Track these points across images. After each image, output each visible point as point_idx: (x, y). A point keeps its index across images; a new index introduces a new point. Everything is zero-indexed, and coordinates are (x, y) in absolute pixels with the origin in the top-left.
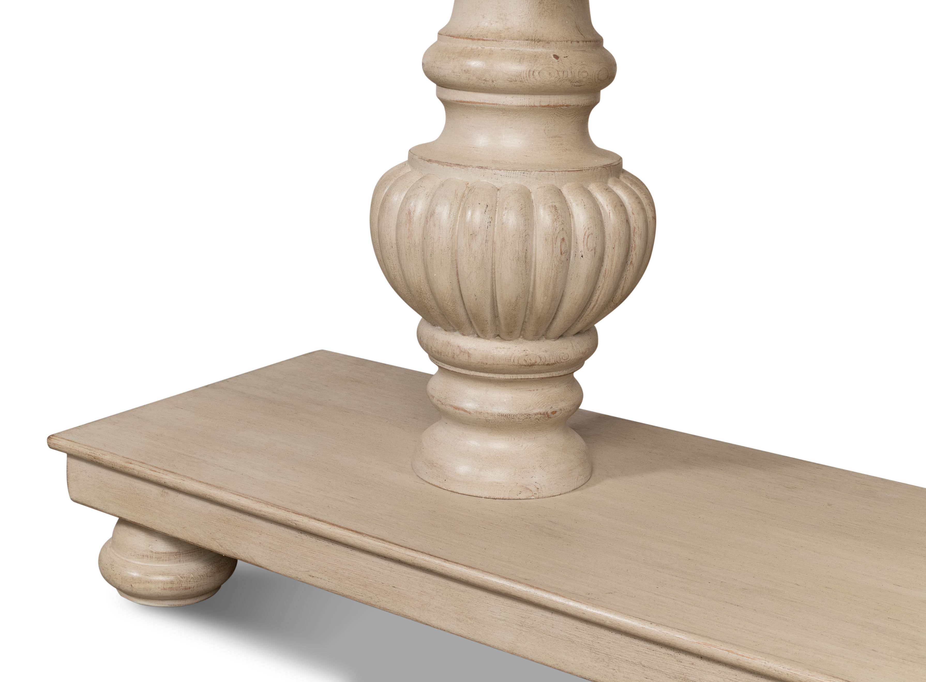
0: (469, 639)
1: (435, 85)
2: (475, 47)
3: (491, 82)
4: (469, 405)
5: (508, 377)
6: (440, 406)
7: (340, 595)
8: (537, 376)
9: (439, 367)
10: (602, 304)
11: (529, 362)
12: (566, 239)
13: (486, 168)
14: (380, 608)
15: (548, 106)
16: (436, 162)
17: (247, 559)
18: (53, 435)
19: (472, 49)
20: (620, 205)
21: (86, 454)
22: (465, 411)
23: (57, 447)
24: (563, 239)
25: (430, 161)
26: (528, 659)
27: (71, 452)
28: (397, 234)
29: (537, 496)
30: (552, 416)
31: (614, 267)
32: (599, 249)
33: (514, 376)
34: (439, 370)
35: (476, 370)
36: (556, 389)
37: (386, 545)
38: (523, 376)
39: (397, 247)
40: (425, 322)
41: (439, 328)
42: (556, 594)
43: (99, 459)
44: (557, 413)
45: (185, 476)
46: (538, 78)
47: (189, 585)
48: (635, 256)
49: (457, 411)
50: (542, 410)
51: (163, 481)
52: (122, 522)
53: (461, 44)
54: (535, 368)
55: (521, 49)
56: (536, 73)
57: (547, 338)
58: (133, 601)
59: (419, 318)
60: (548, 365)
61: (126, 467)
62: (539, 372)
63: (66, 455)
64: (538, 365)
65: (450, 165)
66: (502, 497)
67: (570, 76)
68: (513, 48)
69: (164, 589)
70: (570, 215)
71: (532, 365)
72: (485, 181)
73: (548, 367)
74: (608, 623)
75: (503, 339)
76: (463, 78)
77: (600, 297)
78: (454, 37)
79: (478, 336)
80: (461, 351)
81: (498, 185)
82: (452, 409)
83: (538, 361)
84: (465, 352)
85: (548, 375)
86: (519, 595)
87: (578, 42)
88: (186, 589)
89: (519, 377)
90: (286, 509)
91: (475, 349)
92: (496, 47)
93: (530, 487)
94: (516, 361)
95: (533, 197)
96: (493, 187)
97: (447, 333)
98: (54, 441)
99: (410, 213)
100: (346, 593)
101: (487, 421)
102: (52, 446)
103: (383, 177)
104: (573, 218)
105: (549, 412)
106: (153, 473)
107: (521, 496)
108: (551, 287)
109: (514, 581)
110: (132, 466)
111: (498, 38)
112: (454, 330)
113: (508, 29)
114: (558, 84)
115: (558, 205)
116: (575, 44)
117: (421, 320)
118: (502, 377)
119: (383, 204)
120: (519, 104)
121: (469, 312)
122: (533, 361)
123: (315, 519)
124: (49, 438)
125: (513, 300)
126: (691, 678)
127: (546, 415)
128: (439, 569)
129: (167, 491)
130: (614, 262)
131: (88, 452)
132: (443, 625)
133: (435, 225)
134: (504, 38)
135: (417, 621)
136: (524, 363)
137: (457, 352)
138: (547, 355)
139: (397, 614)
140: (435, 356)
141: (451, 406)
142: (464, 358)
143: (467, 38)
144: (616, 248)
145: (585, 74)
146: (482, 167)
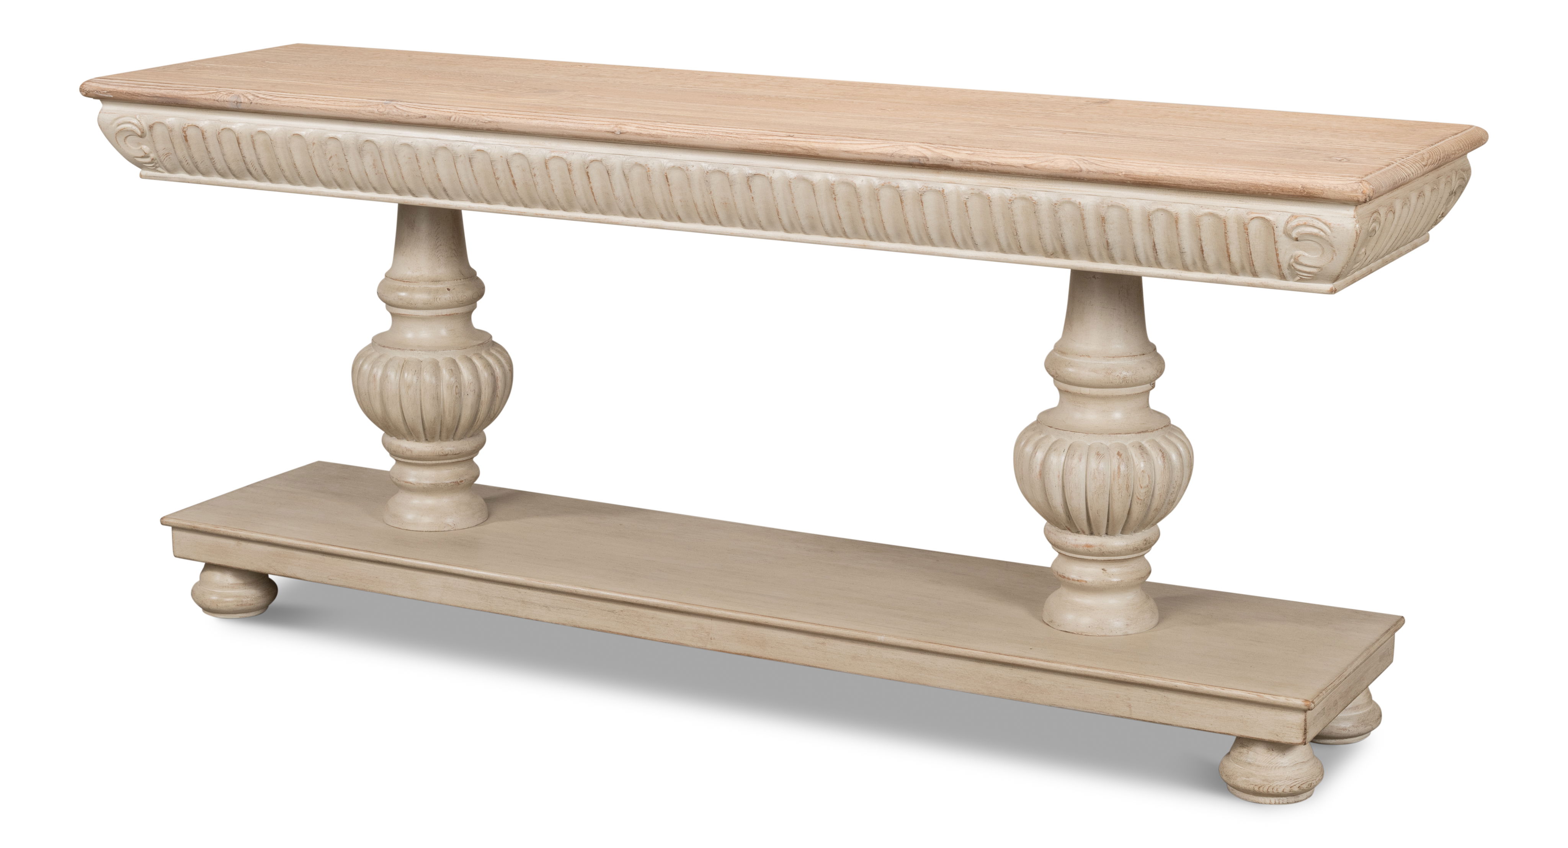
0: (418, 600)
1: (384, 304)
2: (405, 286)
3: (414, 305)
4: (412, 480)
5: (434, 462)
6: (397, 482)
7: (347, 587)
8: (450, 461)
9: (396, 460)
10: (482, 419)
11: (444, 453)
12: (458, 386)
13: (414, 350)
14: (370, 591)
15: (446, 315)
16: (387, 347)
17: (291, 576)
18: (164, 517)
19: (403, 287)
20: (488, 365)
21: (188, 525)
22: (412, 483)
23: (167, 524)
24: (457, 386)
25: (384, 347)
26: (448, 605)
27: (175, 525)
28: (368, 388)
29: (454, 529)
30: (461, 483)
31: (486, 399)
32: (477, 390)
33: (437, 462)
34: (396, 463)
35: (416, 460)
36: (462, 469)
37: (371, 554)
38: (442, 462)
39: (369, 394)
40: (386, 435)
41: (394, 437)
42: (459, 566)
43: (197, 527)
44: (463, 482)
45: (252, 531)
46: (440, 302)
47: (252, 603)
48: (500, 392)
49: (407, 484)
50: (455, 480)
51: (239, 536)
52: (209, 566)
53: (398, 284)
54: (448, 456)
55: (429, 286)
56: (438, 299)
57: (454, 440)
58: (216, 617)
59: (382, 432)
60: (455, 454)
61: (215, 530)
62: (451, 459)
63: (170, 528)
64: (450, 455)
65: (395, 349)
66: (434, 530)
67: (456, 299)
68: (426, 286)
69: (238, 605)
70: (460, 373)
71: (447, 455)
72: (414, 357)
73: (456, 456)
74: (484, 577)
75: (430, 442)
76: (400, 303)
77: (481, 415)
78: (394, 279)
79: (416, 441)
80: (407, 450)
81: (421, 359)
82: (404, 483)
83: (450, 452)
84: (409, 450)
85: (456, 460)
86: (441, 569)
87: (460, 280)
88: (250, 605)
89: (440, 462)
90: (314, 542)
91: (414, 448)
92: (416, 286)
93: (450, 524)
94: (437, 453)
95: (440, 364)
96: (419, 360)
97: (399, 440)
98: (165, 520)
99: (375, 376)
100: (351, 585)
101: (424, 488)
102: (165, 523)
103: (358, 355)
104: (462, 374)
105: (459, 481)
106: (232, 531)
107: (445, 529)
108: (452, 412)
109: (438, 563)
110: (219, 529)
111: (417, 280)
112: (403, 439)
113: (422, 275)
114: (450, 304)
115: (453, 368)
116: (459, 281)
117: (384, 434)
118: (430, 462)
119: (359, 371)
120: (430, 315)
121: (409, 428)
122: (447, 453)
123: (331, 545)
124: (162, 519)
125: (433, 420)
126: (525, 600)
127: (457, 483)
128: (400, 563)
129: (241, 542)
130: (486, 397)
131: (189, 524)
132: (404, 595)
133: (388, 382)
134: (420, 281)
135: (390, 595)
136: (442, 454)
137: (405, 450)
138: (454, 449)
139: (379, 593)
140: (393, 454)
141: (403, 481)
142: (408, 454)
143: (401, 281)
144: (487, 389)
145: (465, 297)
146: (412, 350)
